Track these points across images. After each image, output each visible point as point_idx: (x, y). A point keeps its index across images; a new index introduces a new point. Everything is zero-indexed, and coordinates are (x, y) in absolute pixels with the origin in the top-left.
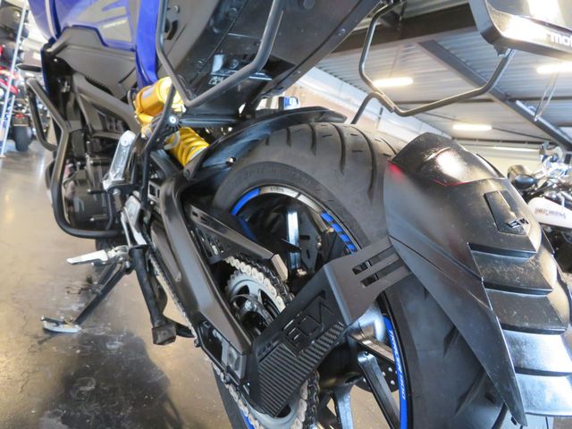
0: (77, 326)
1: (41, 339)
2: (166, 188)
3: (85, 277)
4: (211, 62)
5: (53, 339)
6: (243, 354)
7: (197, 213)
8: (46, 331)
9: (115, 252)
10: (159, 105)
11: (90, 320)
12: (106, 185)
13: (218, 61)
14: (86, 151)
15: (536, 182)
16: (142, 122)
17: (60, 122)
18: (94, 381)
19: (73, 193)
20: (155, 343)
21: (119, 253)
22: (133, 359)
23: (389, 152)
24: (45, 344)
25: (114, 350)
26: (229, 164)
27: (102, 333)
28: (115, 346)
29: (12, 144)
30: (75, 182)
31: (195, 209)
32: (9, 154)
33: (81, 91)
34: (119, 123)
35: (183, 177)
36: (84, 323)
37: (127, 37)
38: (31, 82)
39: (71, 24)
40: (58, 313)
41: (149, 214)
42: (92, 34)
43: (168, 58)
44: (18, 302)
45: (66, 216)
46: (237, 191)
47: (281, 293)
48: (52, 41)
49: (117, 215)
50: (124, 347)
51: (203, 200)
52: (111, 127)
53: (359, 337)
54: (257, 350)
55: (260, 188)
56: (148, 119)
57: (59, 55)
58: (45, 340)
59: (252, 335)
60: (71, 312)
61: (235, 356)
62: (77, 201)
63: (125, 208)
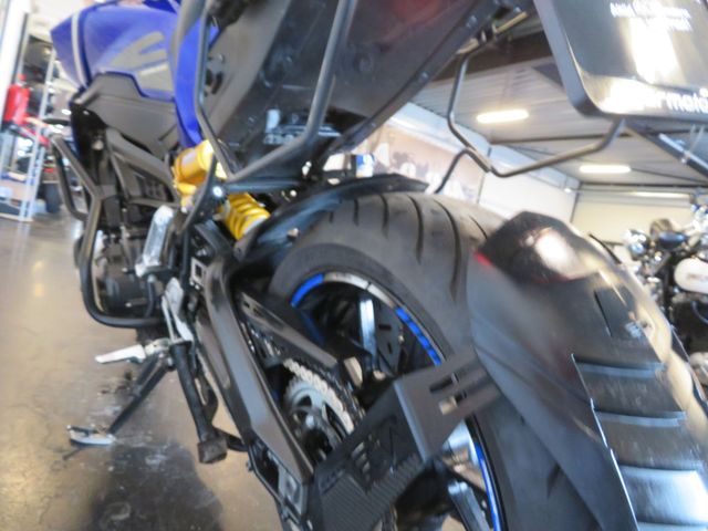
0: (110, 436)
1: (66, 453)
2: (214, 270)
3: (122, 372)
4: (264, 118)
5: (81, 453)
6: (304, 484)
7: (250, 304)
8: (73, 442)
9: (155, 347)
10: (201, 173)
11: (127, 427)
12: (140, 270)
13: (274, 117)
14: (122, 220)
15: (686, 240)
16: (182, 194)
17: (90, 187)
18: (129, 507)
19: (106, 273)
20: (201, 460)
21: (159, 348)
22: (178, 477)
23: (478, 234)
24: (71, 459)
25: (154, 465)
26: (291, 239)
27: (141, 445)
28: (155, 461)
29: (41, 204)
30: (109, 260)
31: (247, 298)
32: (38, 218)
33: (116, 149)
34: (161, 187)
35: (233, 257)
36: (120, 432)
37: (168, 87)
38: (57, 140)
39: (103, 70)
40: (88, 419)
41: (194, 300)
42: (128, 82)
43: (210, 120)
44: (40, 406)
45: (97, 301)
46: (295, 277)
47: (348, 408)
48: (82, 90)
49: (158, 300)
50: (168, 462)
51: (258, 285)
52: (151, 193)
53: (448, 462)
54: (320, 480)
55: (324, 274)
56: (189, 189)
57: (91, 107)
58: (72, 454)
59: (315, 460)
60: (105, 418)
61: (294, 486)
62: (110, 283)
63: (167, 293)
